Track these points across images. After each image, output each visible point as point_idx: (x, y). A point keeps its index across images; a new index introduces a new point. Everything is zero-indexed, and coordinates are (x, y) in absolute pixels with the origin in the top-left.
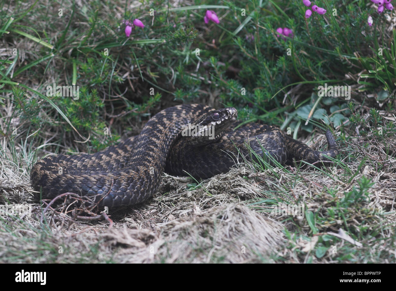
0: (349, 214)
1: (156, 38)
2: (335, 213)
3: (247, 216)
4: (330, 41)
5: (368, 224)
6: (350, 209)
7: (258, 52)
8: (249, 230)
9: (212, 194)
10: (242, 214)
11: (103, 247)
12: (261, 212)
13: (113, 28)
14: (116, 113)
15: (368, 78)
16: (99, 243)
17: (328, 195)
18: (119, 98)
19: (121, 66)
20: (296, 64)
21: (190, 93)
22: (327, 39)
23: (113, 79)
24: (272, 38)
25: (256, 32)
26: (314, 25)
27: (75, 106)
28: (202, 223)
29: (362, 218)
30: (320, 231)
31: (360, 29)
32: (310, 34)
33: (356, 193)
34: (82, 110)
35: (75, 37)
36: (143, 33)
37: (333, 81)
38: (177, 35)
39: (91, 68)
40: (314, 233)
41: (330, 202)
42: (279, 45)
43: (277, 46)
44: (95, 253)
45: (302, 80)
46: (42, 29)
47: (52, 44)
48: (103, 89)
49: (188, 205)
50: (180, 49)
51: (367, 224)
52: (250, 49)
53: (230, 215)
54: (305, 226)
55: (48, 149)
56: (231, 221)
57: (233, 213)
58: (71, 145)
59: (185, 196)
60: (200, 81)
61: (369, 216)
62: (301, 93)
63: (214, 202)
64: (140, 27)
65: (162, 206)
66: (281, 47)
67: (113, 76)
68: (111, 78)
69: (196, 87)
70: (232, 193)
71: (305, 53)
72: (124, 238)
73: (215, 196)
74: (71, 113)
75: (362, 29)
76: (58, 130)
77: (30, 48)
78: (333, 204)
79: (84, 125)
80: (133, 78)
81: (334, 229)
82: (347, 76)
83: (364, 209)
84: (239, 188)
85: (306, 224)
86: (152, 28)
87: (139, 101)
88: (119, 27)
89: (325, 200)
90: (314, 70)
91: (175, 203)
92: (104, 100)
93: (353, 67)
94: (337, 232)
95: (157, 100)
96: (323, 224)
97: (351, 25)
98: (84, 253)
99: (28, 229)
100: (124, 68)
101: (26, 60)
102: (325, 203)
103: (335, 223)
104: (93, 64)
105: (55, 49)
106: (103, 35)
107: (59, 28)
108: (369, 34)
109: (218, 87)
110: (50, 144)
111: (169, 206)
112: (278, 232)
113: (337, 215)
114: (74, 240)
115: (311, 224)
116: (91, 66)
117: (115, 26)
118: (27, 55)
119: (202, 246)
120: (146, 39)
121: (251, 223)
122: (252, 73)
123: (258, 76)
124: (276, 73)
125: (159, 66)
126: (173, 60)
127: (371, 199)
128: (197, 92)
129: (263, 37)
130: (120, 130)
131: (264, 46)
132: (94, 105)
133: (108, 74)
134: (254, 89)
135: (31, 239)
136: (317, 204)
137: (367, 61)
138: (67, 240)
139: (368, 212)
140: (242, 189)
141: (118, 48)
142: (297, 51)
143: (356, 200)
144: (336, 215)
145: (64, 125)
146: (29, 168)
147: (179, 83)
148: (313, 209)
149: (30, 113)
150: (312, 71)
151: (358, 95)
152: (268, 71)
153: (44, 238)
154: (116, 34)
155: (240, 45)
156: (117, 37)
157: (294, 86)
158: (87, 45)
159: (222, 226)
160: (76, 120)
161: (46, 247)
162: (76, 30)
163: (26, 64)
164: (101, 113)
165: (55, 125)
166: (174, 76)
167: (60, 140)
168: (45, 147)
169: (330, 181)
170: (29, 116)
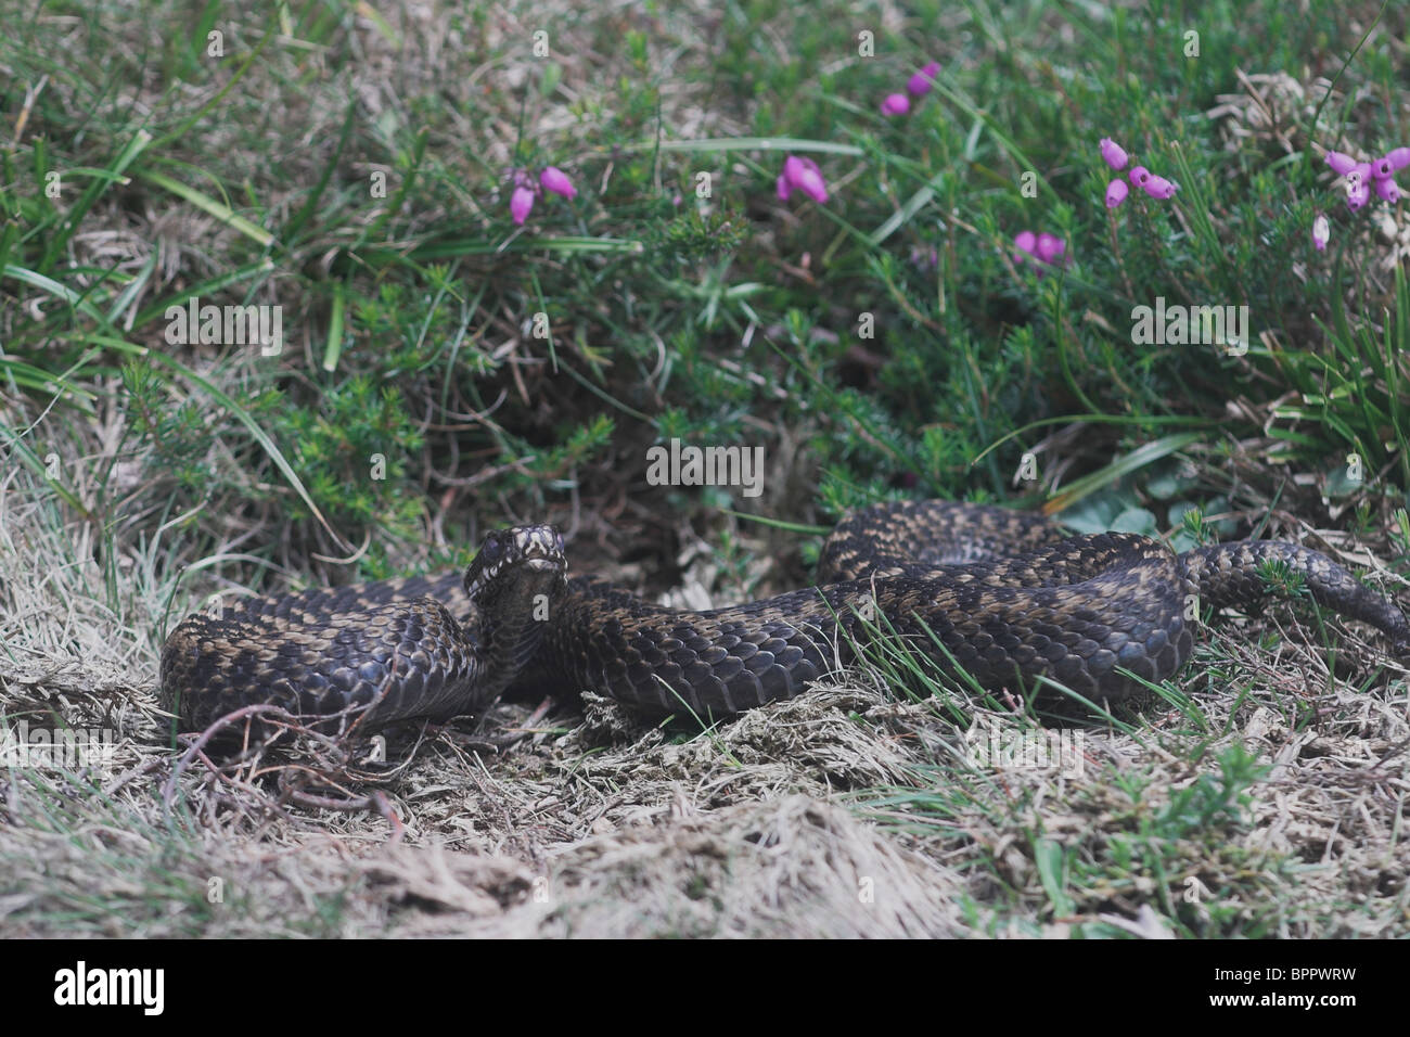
0: (1178, 859)
1: (614, 237)
2: (1134, 853)
3: (841, 841)
4: (1186, 287)
5: (1241, 900)
6: (1183, 843)
7: (949, 306)
8: (846, 886)
9: (741, 760)
10: (827, 833)
11: (361, 906)
12: (895, 834)
13: (477, 193)
14: (465, 469)
15: (1302, 420)
16: (346, 889)
17: (1118, 794)
18: (475, 422)
19: (491, 318)
20: (1069, 355)
21: (713, 426)
22: (1178, 282)
23: (460, 360)
24: (998, 264)
25: (947, 243)
26: (1135, 231)
27: (328, 440)
28: (694, 853)
29: (1222, 878)
30: (1081, 910)
31: (1288, 255)
32: (1121, 261)
33: (1208, 793)
34: (348, 453)
35: (348, 213)
36: (570, 216)
37: (1189, 420)
38: (680, 232)
39: (391, 316)
40: (1057, 915)
41: (1121, 816)
42: (1017, 287)
43: (1012, 292)
44: (330, 922)
45: (1083, 411)
46: (240, 176)
47: (271, 231)
48: (428, 389)
49: (661, 791)
50: (692, 278)
51: (1236, 898)
52: (922, 296)
53: (786, 832)
54: (1030, 889)
55: (229, 571)
56: (786, 853)
57: (796, 827)
58: (306, 564)
59: (656, 761)
60: (749, 386)
61: (1246, 873)
62: (1081, 452)
63: (745, 790)
64: (563, 195)
65: (580, 787)
66: (1024, 295)
67: (462, 349)
68: (453, 357)
69: (734, 407)
70: (808, 762)
71: (1102, 322)
72: (431, 880)
73: (749, 769)
74: (310, 459)
75: (1294, 255)
76: (266, 511)
77: (196, 235)
78: (1131, 825)
79: (351, 504)
80: (529, 360)
81: (1126, 906)
82: (1235, 409)
83: (1231, 847)
84: (831, 748)
85: (1033, 881)
86: (605, 200)
87: (544, 439)
88: (495, 189)
89: (1107, 807)
90: (1128, 379)
91: (622, 781)
92: (425, 426)
93: (1257, 380)
94: (1133, 917)
95: (600, 439)
96: (1092, 886)
97: (1259, 242)
98: (294, 918)
99: (126, 828)
100: (502, 326)
101: (180, 275)
102: (1106, 817)
103: (1130, 888)
104: (397, 304)
105: (279, 244)
106: (440, 211)
107: (301, 179)
108: (1317, 273)
109: (809, 413)
110: (237, 557)
111: (601, 788)
112: (942, 901)
113: (1139, 860)
114: (270, 875)
115: (1050, 884)
116: (393, 310)
117: (484, 186)
118: (186, 257)
119: (681, 925)
120: (581, 235)
121: (853, 863)
122: (924, 375)
123: (943, 385)
124: (1002, 381)
125: (617, 331)
126: (667, 311)
127: (1259, 817)
128: (738, 422)
129: (970, 259)
130: (473, 528)
131: (971, 288)
132: (390, 440)
133: (442, 341)
134: (927, 429)
135: (130, 858)
136: (1078, 821)
137: (1302, 365)
138: (248, 873)
139: (1245, 860)
140: (841, 751)
141: (486, 259)
142: (1073, 315)
143: (1207, 817)
144: (1134, 860)
145: (287, 497)
146: (155, 631)
147: (678, 389)
148: (1061, 836)
149: (178, 449)
150: (1119, 381)
151: (1264, 474)
152: (977, 372)
153: (170, 862)
154: (482, 209)
155: (888, 279)
156: (487, 223)
157: (1060, 427)
158: (385, 240)
159: (758, 866)
160: (325, 486)
161: (176, 891)
162: (354, 187)
163: (179, 287)
164: (415, 466)
165: (256, 496)
166: (665, 365)
167: (270, 546)
168: (220, 566)
169: (1134, 749)
170: (171, 458)
